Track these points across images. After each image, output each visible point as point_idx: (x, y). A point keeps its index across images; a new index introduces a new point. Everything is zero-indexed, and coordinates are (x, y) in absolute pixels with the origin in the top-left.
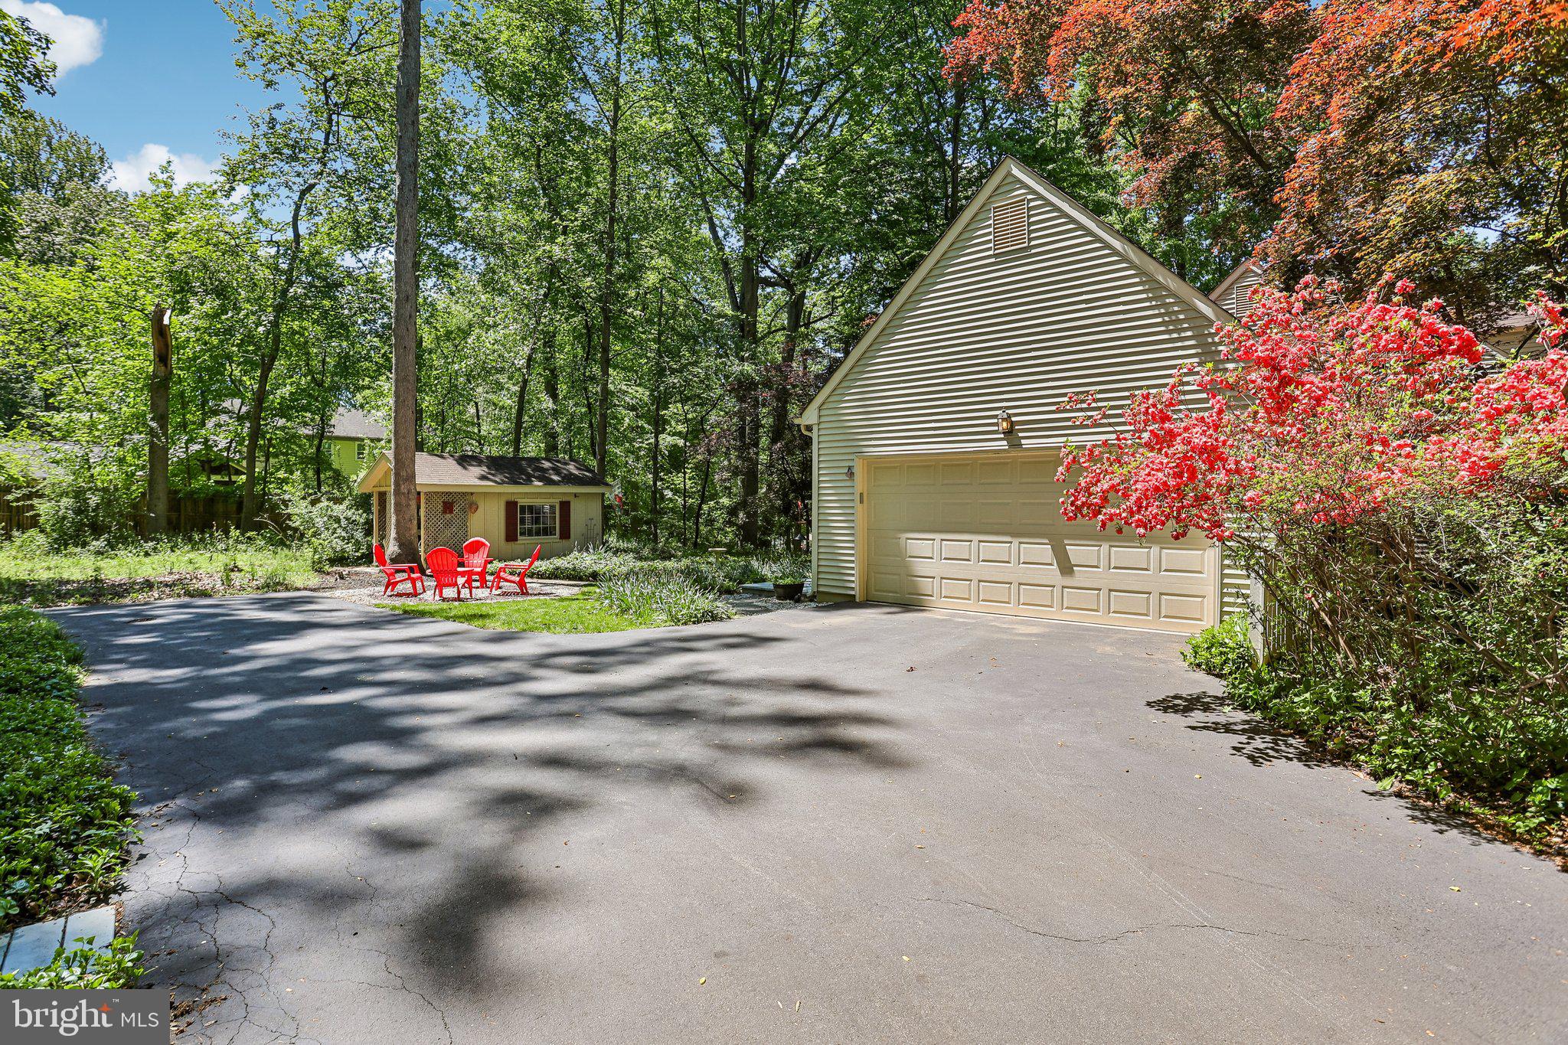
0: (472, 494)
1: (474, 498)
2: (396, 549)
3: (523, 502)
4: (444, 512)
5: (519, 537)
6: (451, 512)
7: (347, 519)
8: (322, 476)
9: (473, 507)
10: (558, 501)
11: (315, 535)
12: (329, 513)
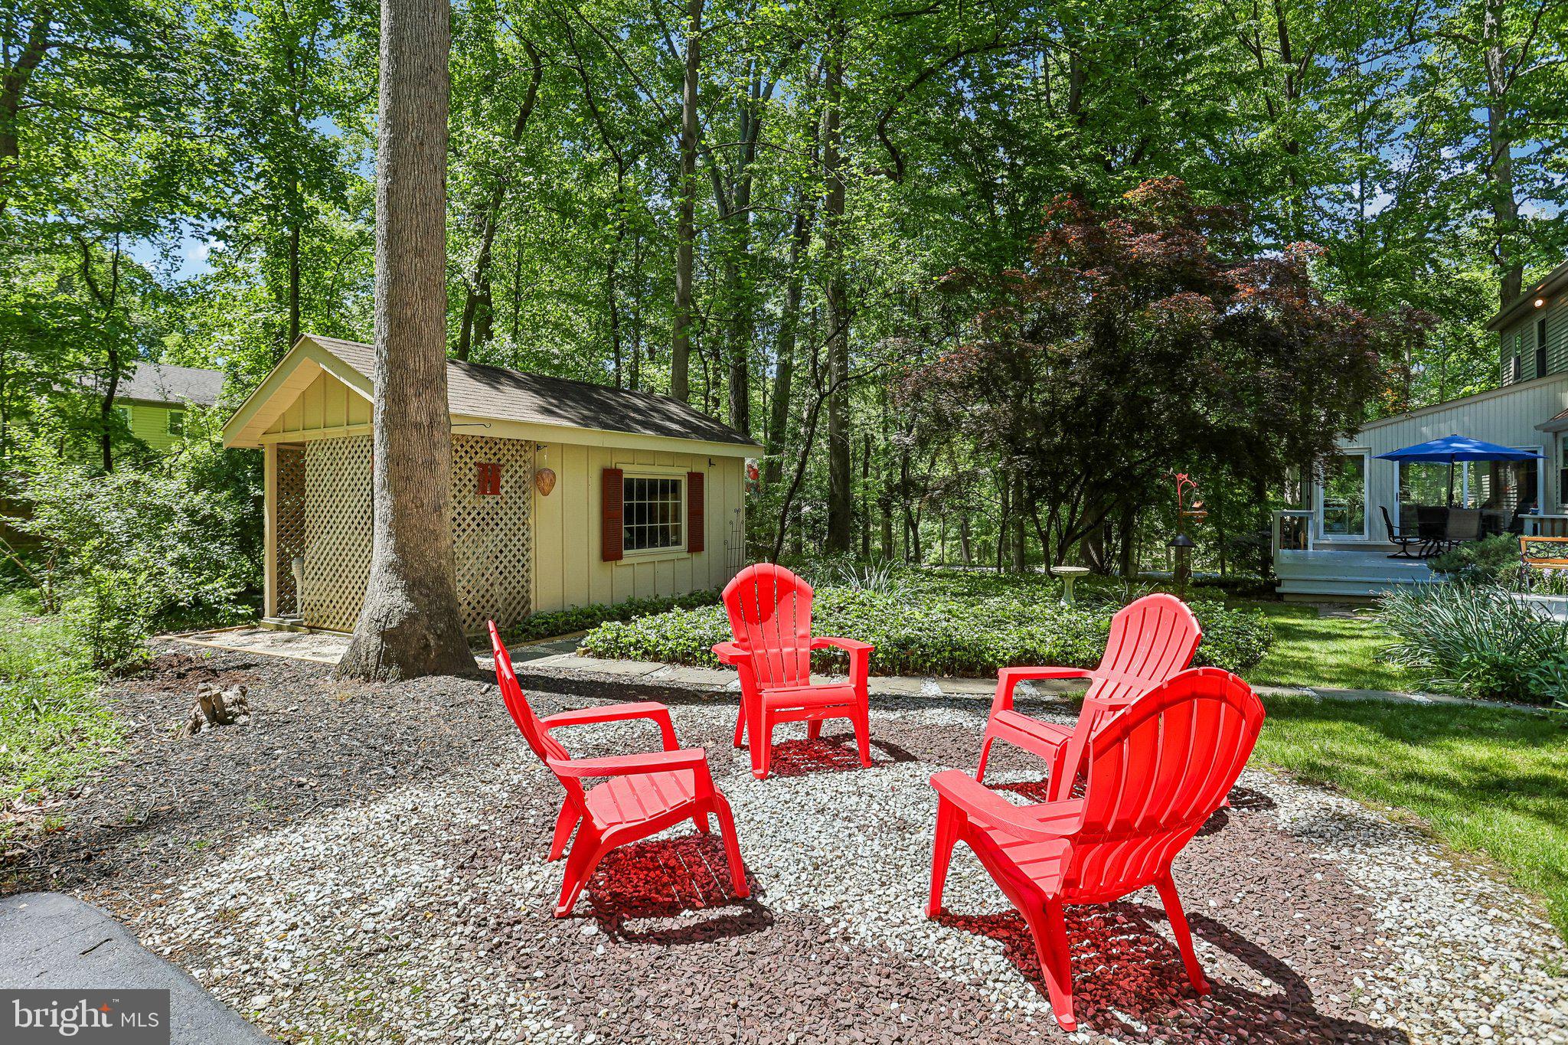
0: (538, 447)
1: (546, 459)
2: (399, 598)
3: (632, 471)
4: (481, 490)
5: (625, 552)
6: (495, 491)
7: (191, 513)
8: (113, 450)
9: (542, 480)
10: (684, 471)
11: (101, 554)
12: (142, 497)
